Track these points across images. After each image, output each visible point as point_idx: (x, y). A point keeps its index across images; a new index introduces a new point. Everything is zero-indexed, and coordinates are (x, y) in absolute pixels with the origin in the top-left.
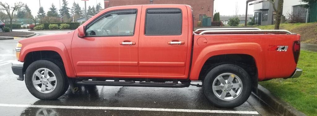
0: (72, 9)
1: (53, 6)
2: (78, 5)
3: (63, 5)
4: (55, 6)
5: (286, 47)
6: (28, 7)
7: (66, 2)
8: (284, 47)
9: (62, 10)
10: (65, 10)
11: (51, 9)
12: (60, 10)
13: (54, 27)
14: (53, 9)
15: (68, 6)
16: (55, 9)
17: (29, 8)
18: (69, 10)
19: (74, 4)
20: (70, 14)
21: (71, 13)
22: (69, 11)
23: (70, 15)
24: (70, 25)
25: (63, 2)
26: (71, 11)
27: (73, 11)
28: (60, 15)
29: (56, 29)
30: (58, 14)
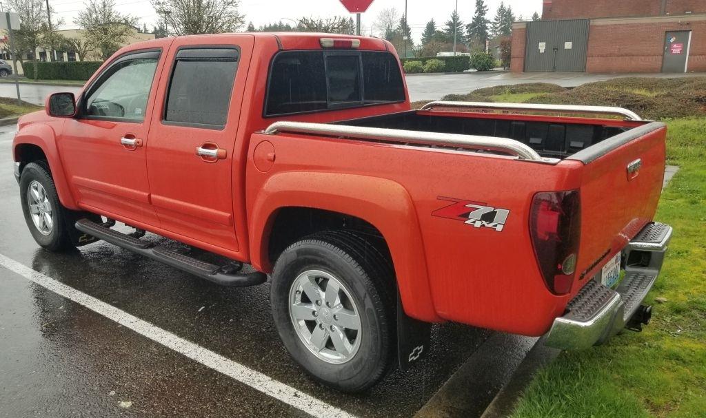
0: (495, 21)
1: (455, 17)
2: (509, 12)
3: (477, 15)
4: (458, 19)
5: (502, 215)
7: (483, 8)
8: (494, 213)
9: (473, 25)
10: (478, 25)
11: (450, 24)
12: (468, 26)
13: (414, 67)
14: (454, 24)
15: (486, 17)
16: (459, 24)
17: (408, 23)
18: (488, 25)
19: (502, 10)
20: (490, 33)
21: (492, 31)
22: (487, 28)
23: (489, 36)
24: (446, 63)
25: (476, 9)
26: (492, 26)
27: (496, 28)
28: (468, 37)
29: (418, 72)
30: (464, 35)
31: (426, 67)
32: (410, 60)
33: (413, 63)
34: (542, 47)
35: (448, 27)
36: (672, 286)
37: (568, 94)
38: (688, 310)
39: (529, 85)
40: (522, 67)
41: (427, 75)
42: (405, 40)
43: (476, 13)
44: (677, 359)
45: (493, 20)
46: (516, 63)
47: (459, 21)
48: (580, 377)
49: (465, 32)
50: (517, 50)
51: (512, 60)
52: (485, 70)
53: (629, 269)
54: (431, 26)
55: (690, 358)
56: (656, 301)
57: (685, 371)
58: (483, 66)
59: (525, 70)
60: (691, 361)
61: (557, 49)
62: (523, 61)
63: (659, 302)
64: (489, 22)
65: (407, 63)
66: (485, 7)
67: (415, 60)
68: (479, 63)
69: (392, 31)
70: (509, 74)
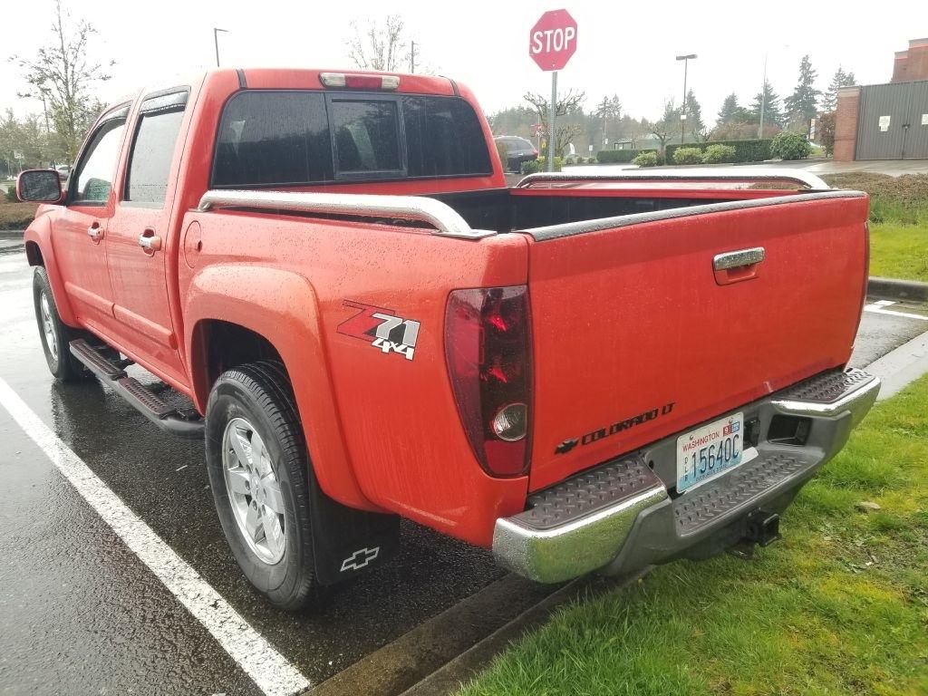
0: (829, 91)
1: (767, 89)
3: (801, 83)
4: (772, 89)
5: (412, 328)
6: (694, 97)
7: (811, 73)
8: (402, 327)
9: (795, 98)
10: (803, 99)
11: (759, 98)
12: (786, 101)
13: (689, 157)
14: (767, 98)
15: (814, 86)
16: (774, 97)
17: (697, 99)
18: (816, 97)
19: (840, 76)
20: (819, 109)
21: (824, 106)
22: (815, 102)
23: (818, 113)
24: (737, 149)
25: (800, 74)
26: (824, 99)
27: (830, 101)
28: (786, 115)
29: (695, 163)
30: (780, 113)
31: (706, 156)
32: (683, 146)
33: (688, 151)
34: (885, 123)
35: (757, 102)
36: (904, 484)
37: (880, 184)
38: (905, 527)
39: (841, 175)
40: (853, 153)
41: (708, 167)
42: (684, 120)
43: (800, 80)
44: (827, 616)
45: (825, 90)
46: (842, 147)
47: (772, 94)
48: (626, 627)
49: (782, 108)
50: (844, 129)
51: (837, 144)
52: (795, 158)
53: (768, 446)
54: (731, 102)
55: (852, 616)
56: (856, 507)
57: (831, 639)
58: (792, 153)
59: (856, 158)
60: (851, 621)
61: (909, 126)
62: (853, 146)
63: (861, 510)
64: (819, 93)
65: (679, 150)
66: (814, 71)
67: (693, 146)
68: (785, 149)
69: (674, 109)
70: (831, 163)
